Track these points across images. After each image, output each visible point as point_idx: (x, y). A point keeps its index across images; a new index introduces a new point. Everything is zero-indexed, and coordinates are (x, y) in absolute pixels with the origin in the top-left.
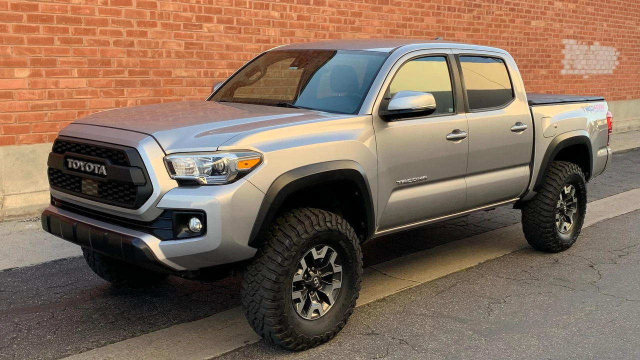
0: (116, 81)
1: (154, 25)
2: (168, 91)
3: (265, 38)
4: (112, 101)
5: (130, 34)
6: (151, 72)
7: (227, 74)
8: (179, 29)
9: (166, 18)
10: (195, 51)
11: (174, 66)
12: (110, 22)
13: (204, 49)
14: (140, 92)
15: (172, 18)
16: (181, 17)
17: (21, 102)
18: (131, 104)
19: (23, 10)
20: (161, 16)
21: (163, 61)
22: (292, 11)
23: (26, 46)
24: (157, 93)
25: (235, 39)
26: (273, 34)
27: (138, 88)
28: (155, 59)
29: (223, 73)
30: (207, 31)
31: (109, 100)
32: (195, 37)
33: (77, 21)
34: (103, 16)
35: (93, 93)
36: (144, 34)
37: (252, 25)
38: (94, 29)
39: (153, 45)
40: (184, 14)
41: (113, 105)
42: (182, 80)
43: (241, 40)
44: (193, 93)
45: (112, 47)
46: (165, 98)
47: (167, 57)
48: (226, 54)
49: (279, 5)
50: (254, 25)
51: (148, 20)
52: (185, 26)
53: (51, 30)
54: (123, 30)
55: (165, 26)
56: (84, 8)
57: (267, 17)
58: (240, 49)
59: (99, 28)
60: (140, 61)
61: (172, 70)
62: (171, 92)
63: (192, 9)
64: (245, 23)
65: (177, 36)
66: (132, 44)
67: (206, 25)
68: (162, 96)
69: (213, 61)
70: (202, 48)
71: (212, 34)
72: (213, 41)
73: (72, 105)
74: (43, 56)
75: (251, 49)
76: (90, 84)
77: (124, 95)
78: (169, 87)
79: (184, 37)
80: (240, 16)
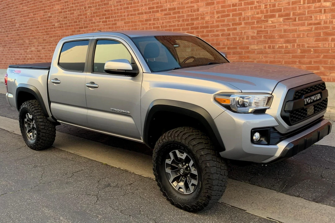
1: (240, 24)
2: (246, 57)
3: (316, 22)
5: (228, 30)
6: (238, 47)
7: (284, 47)
8: (254, 24)
9: (247, 19)
10: (263, 35)
11: (250, 44)
12: (220, 25)
13: (269, 33)
14: (232, 57)
15: (250, 19)
16: (255, 17)
20: (244, 19)
21: (244, 42)
24: (241, 58)
25: (291, 25)
26: (324, 18)
28: (240, 41)
29: (281, 46)
30: (271, 22)
32: (263, 27)
33: (207, 27)
34: (217, 24)
36: (235, 29)
37: (305, 14)
38: (213, 30)
39: (239, 34)
40: (257, 16)
42: (255, 51)
43: (294, 25)
44: (261, 58)
45: (221, 37)
46: (245, 60)
47: (247, 39)
48: (283, 35)
50: (307, 14)
51: (238, 22)
52: (258, 22)
54: (225, 28)
55: (246, 24)
56: (210, 21)
57: (319, 7)
58: (295, 31)
59: (216, 29)
60: (233, 42)
61: (249, 46)
62: (248, 57)
63: (262, 12)
64: (300, 14)
65: (252, 28)
66: (229, 35)
67: (270, 20)
68: (244, 59)
69: (274, 40)
70: (267, 33)
71: (274, 24)
72: (275, 28)
75: (304, 30)
78: (248, 55)
79: (256, 28)
80: (296, 10)
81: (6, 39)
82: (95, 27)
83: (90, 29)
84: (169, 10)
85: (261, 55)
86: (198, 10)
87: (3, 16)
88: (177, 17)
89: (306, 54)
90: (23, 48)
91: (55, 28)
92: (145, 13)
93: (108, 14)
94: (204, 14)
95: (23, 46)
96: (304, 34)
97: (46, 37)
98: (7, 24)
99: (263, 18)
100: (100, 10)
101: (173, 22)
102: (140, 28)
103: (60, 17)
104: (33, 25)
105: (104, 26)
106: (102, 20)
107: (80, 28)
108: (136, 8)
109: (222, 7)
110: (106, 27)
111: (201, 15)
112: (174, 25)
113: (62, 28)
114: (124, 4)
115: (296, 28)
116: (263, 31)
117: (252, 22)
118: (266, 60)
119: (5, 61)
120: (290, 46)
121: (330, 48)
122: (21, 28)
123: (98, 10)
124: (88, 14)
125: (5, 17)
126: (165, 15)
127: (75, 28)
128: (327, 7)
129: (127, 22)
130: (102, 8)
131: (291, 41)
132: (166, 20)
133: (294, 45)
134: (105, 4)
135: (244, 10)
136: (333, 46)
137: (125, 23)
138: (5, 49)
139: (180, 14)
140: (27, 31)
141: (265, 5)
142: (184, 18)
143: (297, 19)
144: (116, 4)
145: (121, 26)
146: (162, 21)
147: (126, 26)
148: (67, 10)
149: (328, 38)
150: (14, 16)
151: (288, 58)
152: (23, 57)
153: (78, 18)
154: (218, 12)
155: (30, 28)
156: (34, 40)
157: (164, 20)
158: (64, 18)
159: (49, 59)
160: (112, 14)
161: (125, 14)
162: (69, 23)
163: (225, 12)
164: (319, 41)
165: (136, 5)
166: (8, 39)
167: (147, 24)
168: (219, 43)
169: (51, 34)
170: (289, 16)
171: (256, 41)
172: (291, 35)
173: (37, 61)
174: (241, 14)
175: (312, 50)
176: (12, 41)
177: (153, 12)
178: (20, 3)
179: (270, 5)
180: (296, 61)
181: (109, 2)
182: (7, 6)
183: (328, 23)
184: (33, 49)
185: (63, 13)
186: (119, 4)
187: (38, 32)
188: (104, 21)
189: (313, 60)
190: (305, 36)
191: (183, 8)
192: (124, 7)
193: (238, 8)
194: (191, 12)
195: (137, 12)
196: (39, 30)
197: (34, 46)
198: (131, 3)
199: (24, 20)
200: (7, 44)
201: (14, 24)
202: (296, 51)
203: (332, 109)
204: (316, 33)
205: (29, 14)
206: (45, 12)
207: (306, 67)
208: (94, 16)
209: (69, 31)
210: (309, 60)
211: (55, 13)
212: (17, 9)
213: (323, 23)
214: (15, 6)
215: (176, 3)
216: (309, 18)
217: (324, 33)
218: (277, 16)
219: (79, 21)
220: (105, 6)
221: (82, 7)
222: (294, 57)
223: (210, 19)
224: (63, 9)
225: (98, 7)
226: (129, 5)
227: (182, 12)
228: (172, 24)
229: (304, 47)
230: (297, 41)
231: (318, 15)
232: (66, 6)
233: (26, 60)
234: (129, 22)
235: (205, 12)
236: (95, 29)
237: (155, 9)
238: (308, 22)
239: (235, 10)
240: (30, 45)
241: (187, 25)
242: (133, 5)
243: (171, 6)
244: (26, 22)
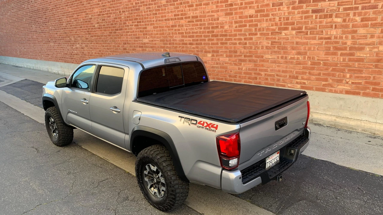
0: (239, 59)
1: (256, 34)
2: (261, 65)
3: (327, 37)
4: (237, 67)
5: (245, 39)
6: (254, 56)
7: (296, 58)
8: (269, 35)
9: (262, 30)
10: (276, 46)
11: (265, 53)
12: (238, 35)
13: (282, 44)
14: (248, 64)
15: (265, 30)
16: (270, 29)
17: (209, 65)
18: (244, 69)
19: (210, 33)
20: (260, 30)
21: (259, 51)
22: (355, 16)
23: (211, 46)
24: (256, 65)
25: (303, 38)
26: (335, 33)
27: (248, 63)
28: (255, 50)
29: (293, 57)
30: (284, 35)
31: (236, 67)
32: (277, 38)
33: (226, 35)
34: (235, 33)
35: (230, 64)
36: (251, 39)
37: (317, 29)
38: (232, 38)
39: (255, 43)
40: (272, 27)
41: (237, 69)
42: (269, 60)
43: (306, 38)
44: (274, 67)
45: (238, 45)
47: (262, 49)
48: (296, 47)
49: (342, 13)
50: (318, 29)
51: (254, 32)
52: (272, 34)
53: (218, 40)
54: (243, 38)
55: (261, 34)
56: (229, 30)
57: (330, 22)
58: (307, 44)
60: (249, 51)
61: (264, 55)
62: (263, 66)
63: (276, 24)
64: (312, 28)
65: (267, 39)
66: (246, 44)
67: (284, 33)
68: (258, 67)
69: (287, 51)
71: (287, 36)
72: (288, 40)
73: (223, 68)
74: (215, 49)
75: (314, 44)
76: (229, 60)
77: (241, 65)
78: (263, 63)
79: (271, 39)
80: (308, 24)
81: (56, 36)
82: (129, 30)
83: (124, 31)
84: (192, 18)
85: (274, 64)
86: (218, 19)
87: (52, 15)
88: (199, 24)
89: (316, 66)
90: (70, 45)
91: (95, 28)
92: (172, 19)
93: (140, 19)
94: (223, 24)
95: (70, 43)
96: (314, 48)
97: (88, 36)
98: (56, 23)
99: (277, 30)
100: (133, 15)
101: (196, 29)
102: (167, 33)
103: (99, 20)
104: (77, 25)
105: (136, 29)
106: (134, 24)
107: (116, 30)
108: (164, 15)
109: (240, 17)
110: (138, 30)
111: (221, 24)
112: (196, 32)
113: (101, 29)
114: (153, 10)
115: (308, 42)
116: (277, 42)
117: (267, 33)
118: (279, 69)
119: (56, 55)
120: (301, 58)
121: (339, 62)
122: (68, 27)
123: (131, 14)
124: (123, 17)
125: (54, 17)
126: (189, 22)
127: (112, 30)
128: (339, 23)
129: (156, 26)
130: (134, 13)
131: (303, 53)
132: (189, 27)
133: (305, 57)
134: (136, 10)
135: (259, 21)
136: (342, 60)
137: (154, 28)
138: (55, 45)
139: (202, 22)
140: (72, 30)
141: (279, 18)
142: (205, 25)
143: (309, 33)
144: (146, 10)
145: (151, 30)
146: (186, 28)
147: (155, 30)
148: (105, 13)
149: (337, 52)
150: (61, 16)
151: (299, 69)
152: (70, 52)
153: (114, 21)
154: (236, 22)
155: (75, 28)
156: (78, 38)
157: (188, 27)
158: (103, 20)
159: (91, 56)
160: (143, 19)
161: (153, 19)
162: (107, 25)
163: (243, 23)
164: (328, 55)
165: (163, 11)
166: (58, 36)
167: (173, 30)
168: (237, 51)
169: (92, 34)
170: (302, 30)
171: (270, 51)
172: (302, 48)
173: (82, 57)
174: (257, 25)
175: (322, 62)
176: (61, 38)
177: (178, 19)
178: (66, 5)
179: (284, 18)
180: (306, 72)
181: (140, 8)
182: (55, 7)
183: (338, 38)
184: (78, 46)
185: (101, 16)
186: (148, 10)
187: (81, 32)
188: (136, 25)
189: (322, 72)
190: (316, 49)
191: (205, 16)
192: (153, 13)
193: (255, 19)
194: (212, 20)
195: (164, 18)
196: (82, 30)
197: (79, 43)
198: (159, 10)
199: (69, 20)
200: (57, 41)
201: (62, 23)
202: (306, 63)
203: (337, 118)
204: (326, 47)
205: (74, 15)
206: (86, 14)
207: (316, 78)
208: (127, 20)
209: (107, 32)
210: (318, 72)
211: (95, 15)
212: (63, 10)
213: (333, 38)
214: (62, 8)
215: (198, 12)
216: (320, 32)
217: (334, 47)
218: (290, 28)
219: (115, 24)
220: (137, 11)
221: (117, 11)
222: (304, 68)
223: (229, 28)
224: (101, 12)
225: (130, 12)
226: (157, 11)
227: (204, 20)
228: (195, 31)
229: (314, 59)
230: (308, 54)
231: (329, 30)
232: (103, 9)
233: (73, 55)
234: (157, 27)
235: (224, 21)
236: (129, 31)
237: (180, 17)
238: (319, 36)
239: (252, 21)
240: (75, 43)
241: (208, 32)
242: (161, 12)
243: (194, 14)
244: (72, 22)
